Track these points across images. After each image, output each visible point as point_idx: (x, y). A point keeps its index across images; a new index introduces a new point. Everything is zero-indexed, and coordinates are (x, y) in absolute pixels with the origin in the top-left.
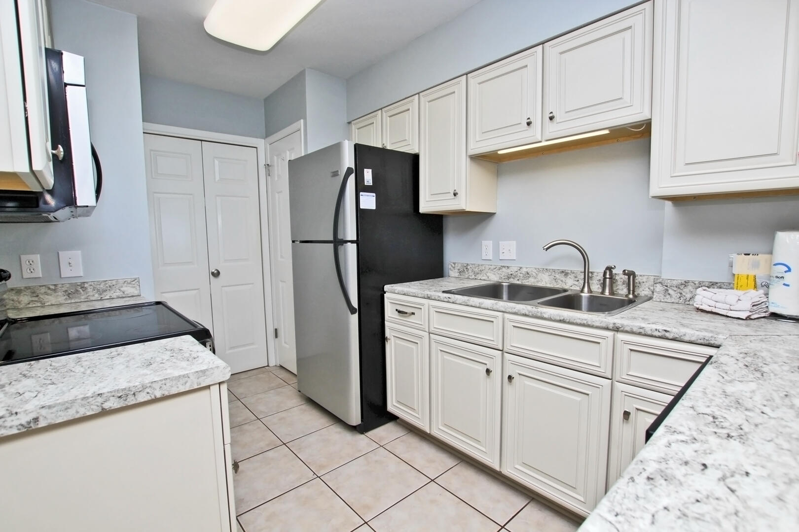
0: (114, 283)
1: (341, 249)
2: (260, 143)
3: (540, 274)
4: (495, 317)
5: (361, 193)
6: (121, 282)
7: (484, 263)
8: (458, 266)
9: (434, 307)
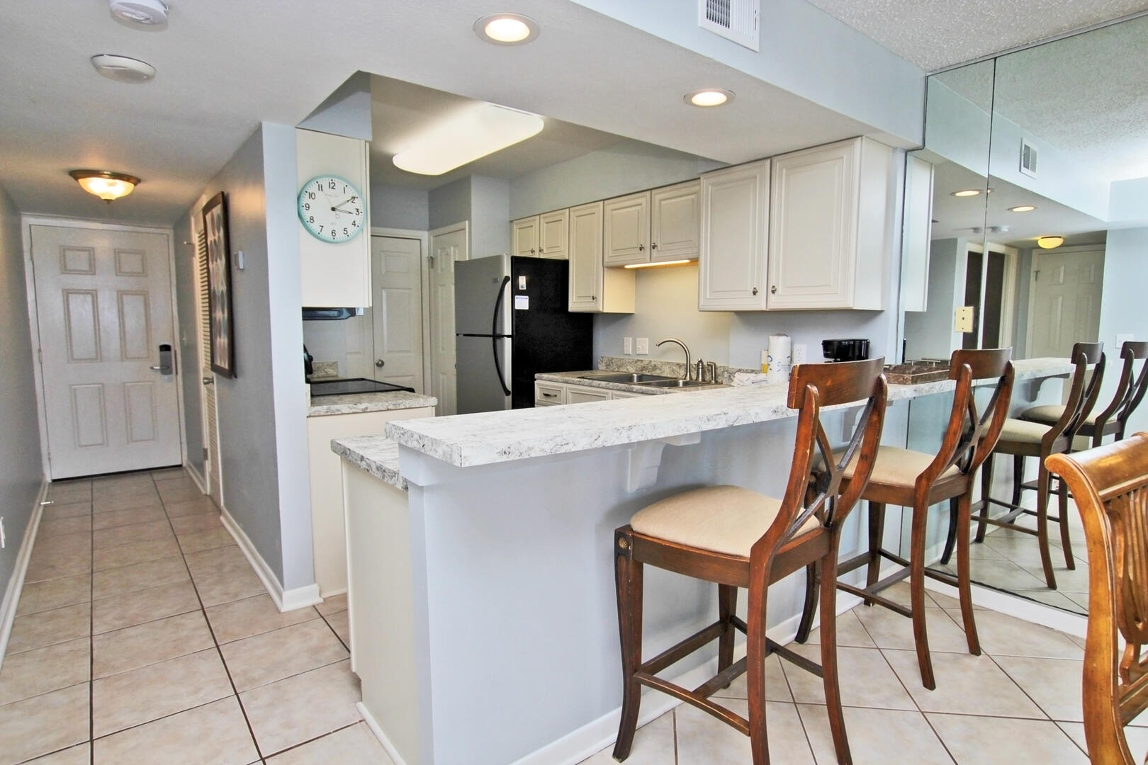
0: (321, 365)
1: (498, 342)
2: (425, 235)
3: (663, 367)
4: (607, 393)
5: (516, 297)
6: (325, 364)
7: (624, 357)
8: (605, 360)
9: (570, 389)
